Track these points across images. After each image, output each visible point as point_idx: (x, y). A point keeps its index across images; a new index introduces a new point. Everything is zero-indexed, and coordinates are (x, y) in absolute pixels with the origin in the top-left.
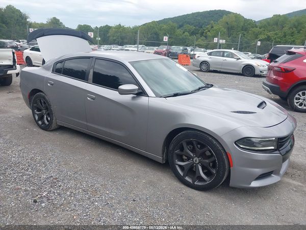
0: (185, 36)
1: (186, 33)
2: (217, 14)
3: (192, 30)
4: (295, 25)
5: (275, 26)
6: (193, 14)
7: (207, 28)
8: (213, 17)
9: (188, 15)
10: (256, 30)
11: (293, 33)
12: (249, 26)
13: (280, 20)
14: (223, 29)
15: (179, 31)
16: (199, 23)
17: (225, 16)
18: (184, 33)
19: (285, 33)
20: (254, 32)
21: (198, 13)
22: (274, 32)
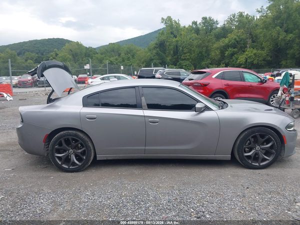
0: (29, 63)
1: (29, 61)
2: (56, 42)
3: (35, 58)
4: (127, 52)
5: (113, 53)
6: (30, 42)
7: (52, 56)
8: (52, 44)
9: (25, 43)
10: (99, 56)
11: (129, 58)
12: (91, 53)
13: (115, 47)
14: (69, 56)
15: (20, 59)
16: (40, 51)
17: (67, 44)
18: (26, 60)
19: (123, 58)
20: (97, 58)
21: (36, 41)
22: (115, 58)
